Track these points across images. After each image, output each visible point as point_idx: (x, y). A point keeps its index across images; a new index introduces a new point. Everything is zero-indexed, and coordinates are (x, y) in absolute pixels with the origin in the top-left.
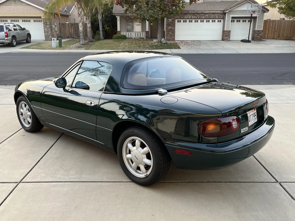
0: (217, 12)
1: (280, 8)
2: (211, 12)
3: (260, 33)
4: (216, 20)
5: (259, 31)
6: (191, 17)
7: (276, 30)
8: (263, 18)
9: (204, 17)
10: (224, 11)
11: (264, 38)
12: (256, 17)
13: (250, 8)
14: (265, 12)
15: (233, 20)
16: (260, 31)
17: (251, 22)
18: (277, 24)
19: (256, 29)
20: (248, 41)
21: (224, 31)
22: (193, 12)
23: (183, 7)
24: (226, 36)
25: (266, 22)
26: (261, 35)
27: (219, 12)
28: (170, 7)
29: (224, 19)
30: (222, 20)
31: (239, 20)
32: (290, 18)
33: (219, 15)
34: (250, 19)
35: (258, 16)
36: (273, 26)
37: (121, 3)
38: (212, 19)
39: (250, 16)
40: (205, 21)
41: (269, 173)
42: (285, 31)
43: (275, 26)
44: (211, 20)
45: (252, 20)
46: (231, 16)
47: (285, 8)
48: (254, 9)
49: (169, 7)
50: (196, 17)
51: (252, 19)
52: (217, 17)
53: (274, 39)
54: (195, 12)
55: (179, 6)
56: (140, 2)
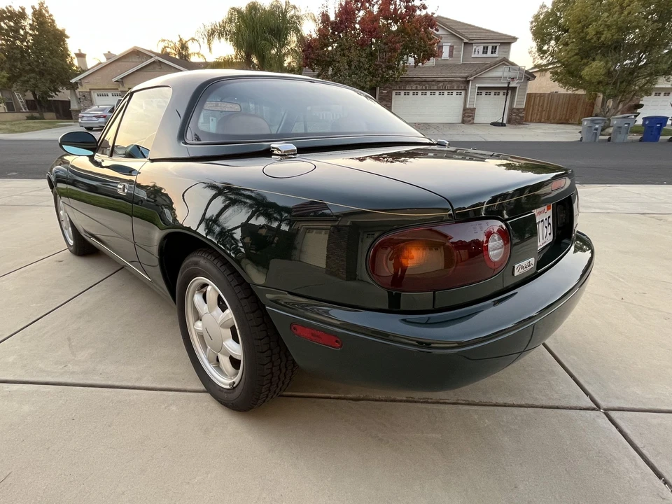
0: (455, 79)
1: (555, 73)
2: (447, 79)
3: (521, 113)
4: (455, 92)
5: (518, 109)
6: (417, 87)
7: (544, 109)
8: (525, 89)
9: (435, 88)
10: (466, 78)
11: (525, 121)
12: (515, 88)
13: (507, 74)
14: (529, 80)
15: (480, 91)
16: (521, 109)
17: (507, 95)
18: (546, 98)
19: (515, 107)
20: (502, 125)
21: (465, 109)
22: (419, 79)
23: (403, 70)
24: (468, 116)
25: (530, 96)
26: (521, 115)
27: (459, 79)
28: (384, 70)
29: (466, 90)
30: (463, 92)
31: (488, 91)
32: (567, 89)
33: (459, 83)
34: (506, 91)
35: (518, 86)
36: (539, 102)
37: (311, 65)
38: (447, 90)
39: (506, 85)
40: (437, 93)
41: (571, 376)
42: (559, 110)
43: (543, 103)
44: (446, 93)
45: (510, 92)
46: (477, 85)
47: (561, 73)
48: (512, 74)
49: (382, 70)
50: (424, 87)
51: (509, 90)
52: (455, 88)
53: (540, 122)
54: (423, 79)
55: (398, 69)
56: (339, 62)
